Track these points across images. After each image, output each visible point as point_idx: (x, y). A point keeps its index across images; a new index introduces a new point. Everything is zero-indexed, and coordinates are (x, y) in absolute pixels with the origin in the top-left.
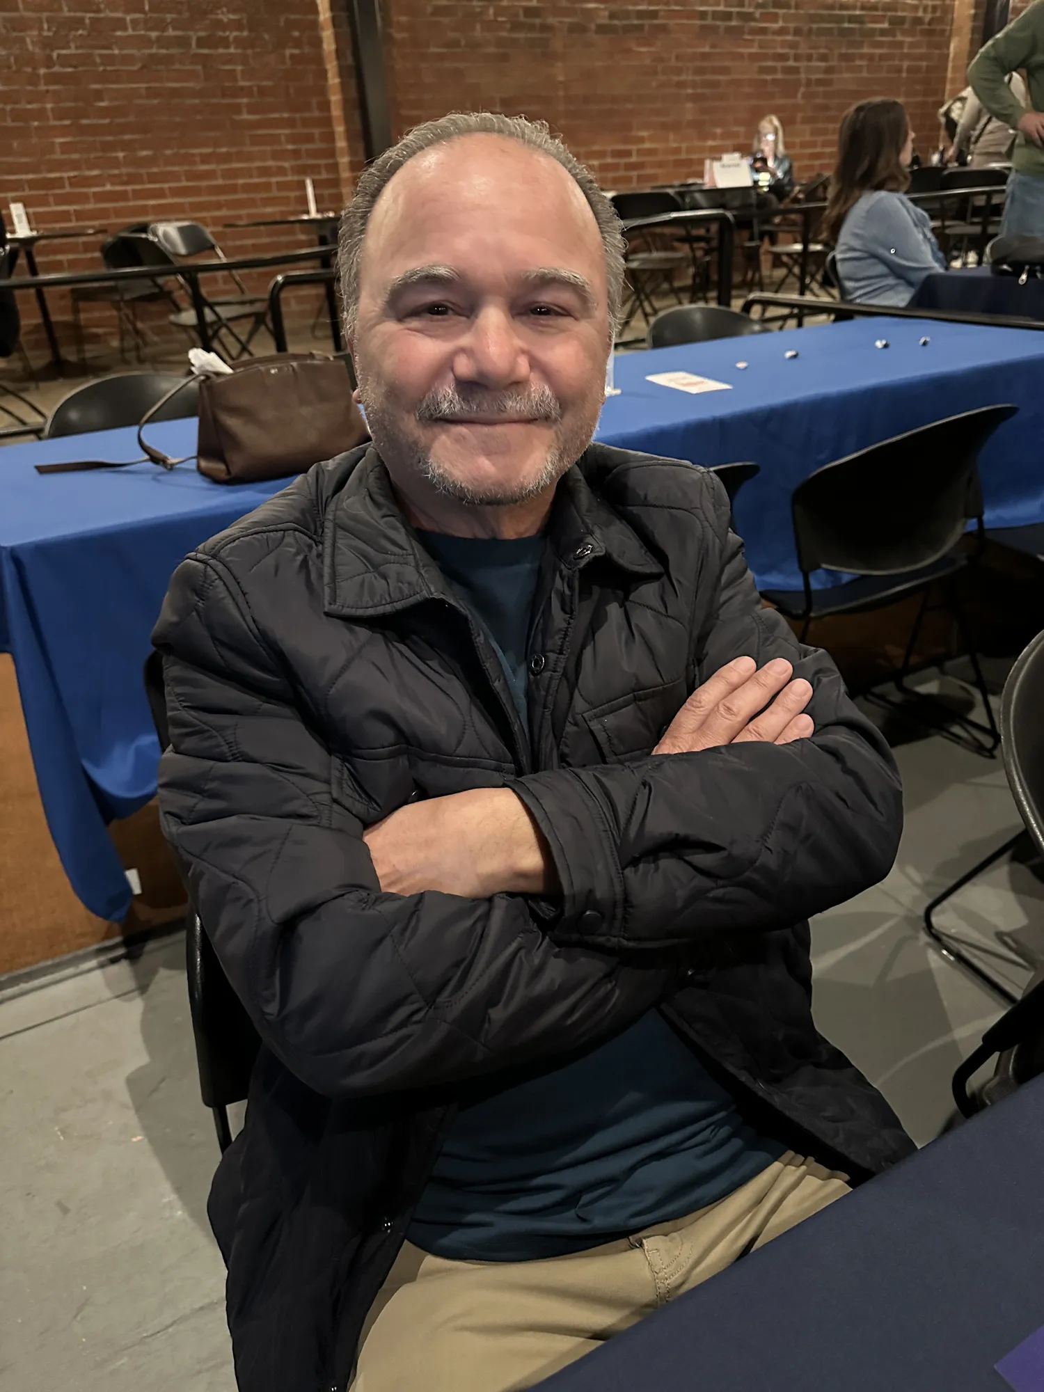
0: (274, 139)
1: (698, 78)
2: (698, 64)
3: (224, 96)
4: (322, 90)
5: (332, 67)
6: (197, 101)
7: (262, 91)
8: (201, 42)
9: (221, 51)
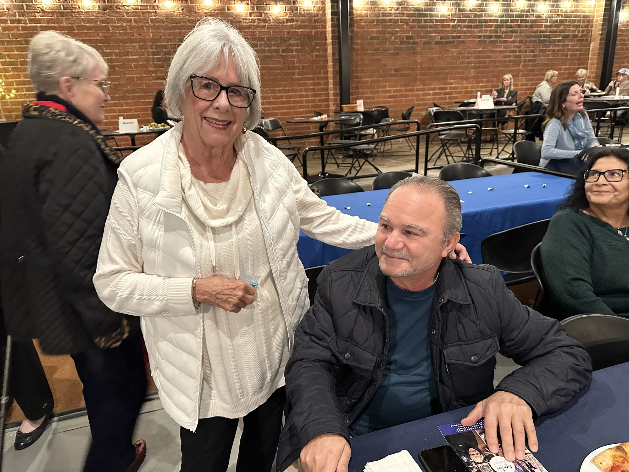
0: (306, 85)
1: (476, 60)
2: (477, 55)
3: (289, 69)
4: (326, 67)
5: (330, 59)
6: (279, 71)
7: (303, 68)
8: (283, 51)
9: (290, 54)
